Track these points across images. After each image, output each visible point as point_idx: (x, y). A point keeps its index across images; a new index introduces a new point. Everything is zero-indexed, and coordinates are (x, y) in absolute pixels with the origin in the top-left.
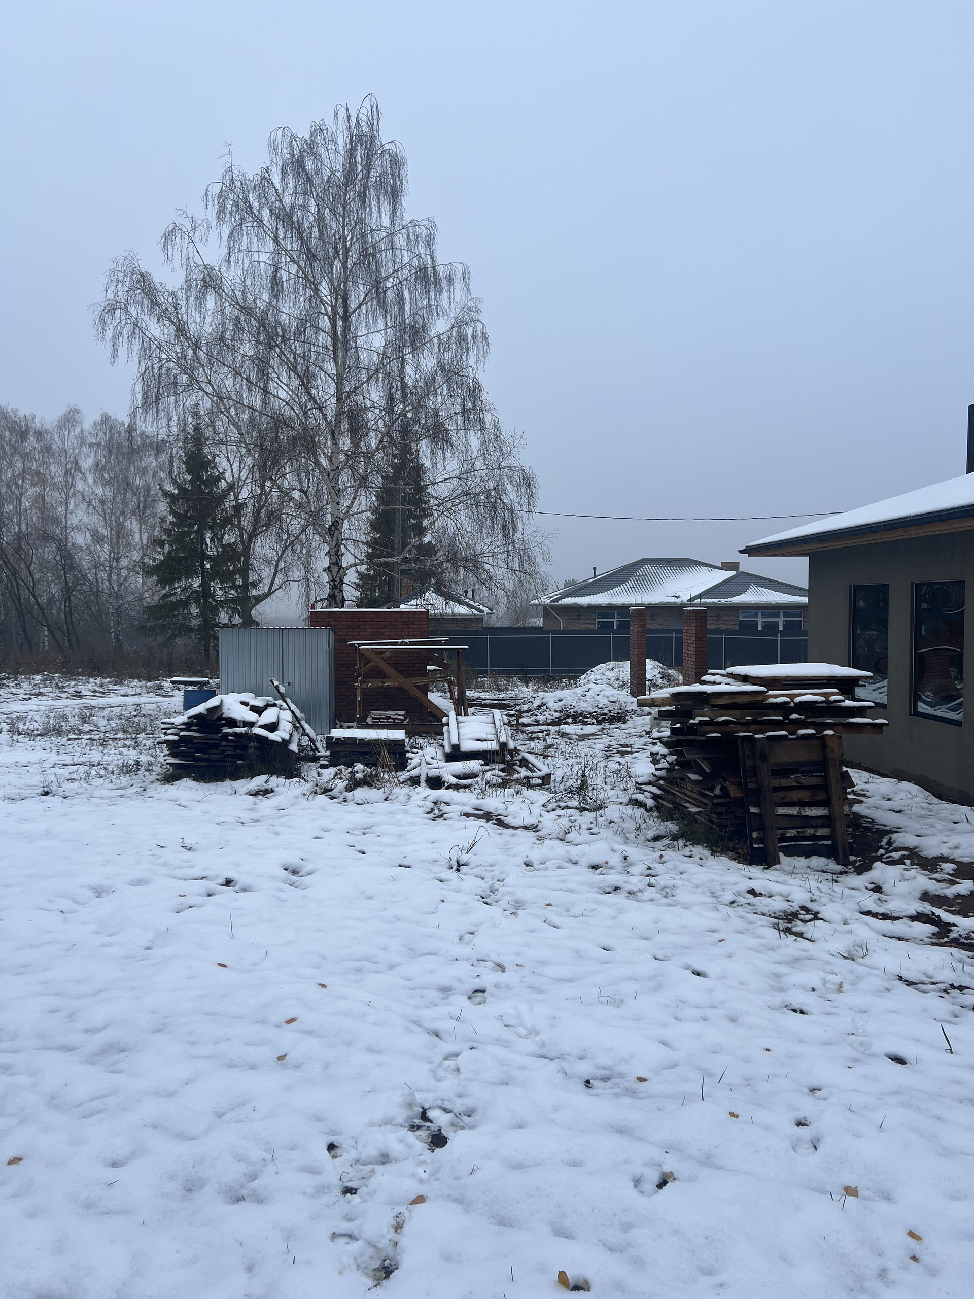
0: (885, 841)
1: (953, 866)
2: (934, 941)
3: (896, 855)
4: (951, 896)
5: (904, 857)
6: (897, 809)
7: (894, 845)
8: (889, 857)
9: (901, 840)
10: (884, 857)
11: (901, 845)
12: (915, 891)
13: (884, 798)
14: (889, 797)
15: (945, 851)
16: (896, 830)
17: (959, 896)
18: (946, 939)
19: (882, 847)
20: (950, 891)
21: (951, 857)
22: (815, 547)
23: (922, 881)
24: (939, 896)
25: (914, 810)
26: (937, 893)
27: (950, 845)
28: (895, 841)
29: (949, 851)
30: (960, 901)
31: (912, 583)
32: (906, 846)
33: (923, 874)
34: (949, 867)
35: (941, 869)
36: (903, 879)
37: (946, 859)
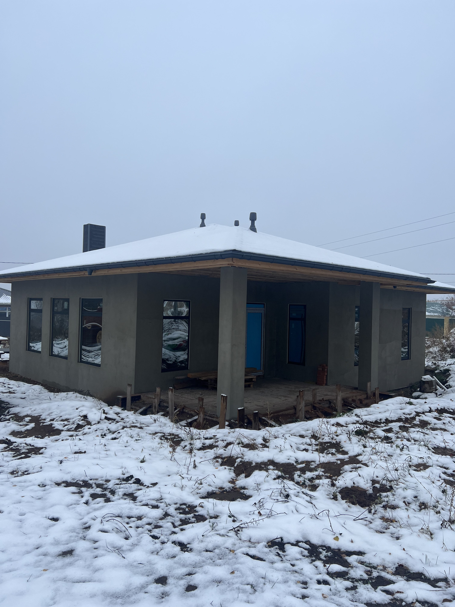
0: (7, 412)
1: (30, 418)
2: (3, 450)
3: (8, 417)
4: (23, 431)
5: (11, 417)
6: (23, 397)
7: (10, 413)
8: (5, 418)
9: (13, 410)
10: (2, 419)
11: (13, 413)
12: (8, 431)
13: (22, 393)
14: (25, 392)
15: (29, 413)
16: (15, 406)
17: (27, 430)
18: (8, 449)
19: (4, 415)
20: (23, 429)
21: (31, 415)
22: (14, 280)
23: (14, 426)
24: (18, 432)
25: (30, 397)
26: (18, 430)
27: (32, 410)
28: (11, 411)
29: (31, 412)
30: (27, 432)
31: (51, 298)
32: (15, 413)
33: (15, 424)
34: (27, 419)
35: (24, 420)
36: (6, 426)
37: (27, 416)
